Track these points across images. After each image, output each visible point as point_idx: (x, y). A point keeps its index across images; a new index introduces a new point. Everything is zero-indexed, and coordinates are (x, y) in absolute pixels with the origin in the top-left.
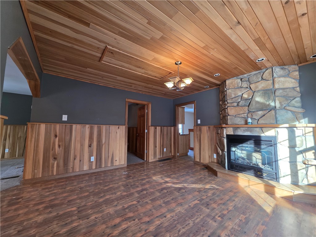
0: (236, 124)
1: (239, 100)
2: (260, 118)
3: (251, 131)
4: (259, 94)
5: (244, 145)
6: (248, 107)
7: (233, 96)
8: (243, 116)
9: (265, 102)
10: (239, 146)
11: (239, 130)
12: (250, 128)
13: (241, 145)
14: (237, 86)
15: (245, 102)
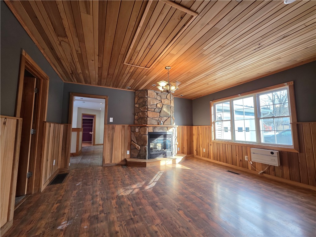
0: (152, 124)
1: (155, 108)
2: (165, 121)
3: (163, 130)
4: (165, 106)
5: (158, 139)
6: (160, 113)
7: (152, 104)
8: (157, 119)
9: (167, 112)
10: (156, 140)
11: (156, 129)
12: (162, 128)
13: (157, 139)
14: (154, 97)
15: (158, 110)
